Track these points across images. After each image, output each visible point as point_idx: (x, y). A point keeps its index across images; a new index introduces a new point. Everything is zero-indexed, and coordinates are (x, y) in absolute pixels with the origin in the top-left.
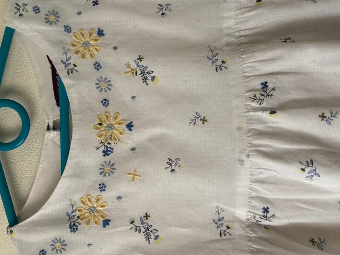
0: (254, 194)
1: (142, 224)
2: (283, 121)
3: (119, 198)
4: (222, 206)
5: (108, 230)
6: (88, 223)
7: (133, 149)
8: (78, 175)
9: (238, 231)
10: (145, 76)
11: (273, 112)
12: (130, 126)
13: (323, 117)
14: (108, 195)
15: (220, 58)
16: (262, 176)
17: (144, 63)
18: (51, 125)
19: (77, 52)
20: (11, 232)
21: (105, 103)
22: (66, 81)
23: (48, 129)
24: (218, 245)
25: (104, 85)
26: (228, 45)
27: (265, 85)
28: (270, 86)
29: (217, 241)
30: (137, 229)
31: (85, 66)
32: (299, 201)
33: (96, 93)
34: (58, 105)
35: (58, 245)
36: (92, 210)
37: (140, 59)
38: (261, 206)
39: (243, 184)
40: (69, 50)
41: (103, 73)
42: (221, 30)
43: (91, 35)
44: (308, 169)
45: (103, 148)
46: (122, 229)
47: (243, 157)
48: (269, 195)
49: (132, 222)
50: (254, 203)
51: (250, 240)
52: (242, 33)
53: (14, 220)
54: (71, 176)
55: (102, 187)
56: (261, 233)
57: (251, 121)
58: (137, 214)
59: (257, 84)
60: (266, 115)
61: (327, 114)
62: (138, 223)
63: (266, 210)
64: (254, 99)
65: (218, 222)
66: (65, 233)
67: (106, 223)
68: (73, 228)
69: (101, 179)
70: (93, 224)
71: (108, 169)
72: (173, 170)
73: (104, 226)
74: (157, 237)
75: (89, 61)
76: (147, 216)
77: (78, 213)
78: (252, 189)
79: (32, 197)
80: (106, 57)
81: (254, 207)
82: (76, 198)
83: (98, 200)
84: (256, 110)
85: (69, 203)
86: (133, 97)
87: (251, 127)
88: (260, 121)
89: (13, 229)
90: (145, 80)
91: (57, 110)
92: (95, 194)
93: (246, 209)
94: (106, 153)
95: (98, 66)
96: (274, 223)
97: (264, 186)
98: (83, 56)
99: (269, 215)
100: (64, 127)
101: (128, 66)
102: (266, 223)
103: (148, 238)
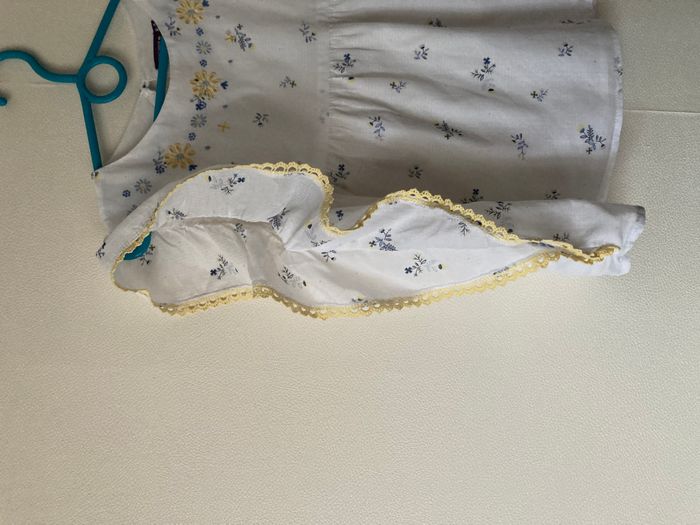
0: (332, 151)
2: (360, 88)
3: (208, 148)
6: (174, 167)
7: (225, 107)
8: (170, 124)
10: (243, 42)
11: (351, 78)
12: (224, 85)
13: (393, 85)
15: (311, 30)
16: (338, 135)
17: (243, 31)
18: (147, 85)
19: (182, 18)
20: (96, 174)
21: (203, 63)
22: (168, 41)
23: (144, 86)
25: (204, 49)
26: (320, 22)
27: (347, 57)
28: (352, 58)
31: (188, 30)
33: (196, 54)
34: (157, 67)
35: (143, 185)
36: (180, 156)
37: (240, 27)
38: (338, 162)
40: (174, 15)
41: (203, 38)
42: (314, 10)
43: (196, 4)
44: (375, 123)
45: (196, 102)
50: (331, 160)
52: (334, 15)
53: (98, 164)
54: (163, 124)
55: (192, 136)
57: (332, 85)
59: (341, 56)
60: (345, 81)
61: (397, 84)
64: (337, 67)
67: (192, 167)
68: (160, 170)
69: (192, 129)
70: (179, 168)
71: (199, 122)
72: (260, 124)
73: (191, 170)
75: (192, 27)
77: (164, 160)
79: (120, 148)
80: (210, 25)
82: (165, 145)
83: (186, 149)
84: (337, 76)
85: (156, 150)
86: (230, 61)
87: (333, 91)
88: (340, 86)
89: (98, 170)
90: (243, 46)
91: (156, 73)
92: (184, 142)
94: (199, 107)
95: (200, 32)
98: (187, 22)
100: (161, 89)
101: (228, 33)
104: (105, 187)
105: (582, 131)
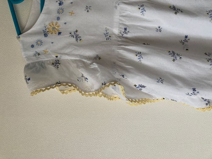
0: (121, 22)
1: (75, 34)
3: (65, 23)
4: (108, 27)
5: (60, 36)
6: (52, 33)
7: (72, 3)
8: (49, 13)
9: (114, 38)
14: (61, 22)
16: (124, 14)
20: (19, 37)
24: (105, 43)
29: (105, 41)
30: (73, 36)
35: (39, 42)
36: (54, 28)
38: (124, 27)
39: (117, 18)
44: (141, 8)
45: (59, 2)
46: (66, 36)
47: (117, 5)
48: (127, 23)
49: (71, 33)
50: (121, 26)
51: (119, 41)
53: (20, 31)
54: (45, 13)
55: (58, 19)
56: (123, 39)
58: (73, 30)
62: (73, 34)
63: (125, 29)
65: (106, 34)
66: (42, 38)
67: (60, 33)
68: (46, 35)
69: (58, 15)
70: (54, 34)
71: (60, 11)
72: (88, 11)
74: (80, 40)
76: (77, 31)
77: (47, 30)
78: (120, 20)
81: (121, 28)
82: (47, 23)
83: (56, 25)
85: (43, 25)
89: (20, 36)
92: (55, 22)
93: (118, 29)
94: (60, 4)
96: (129, 35)
97: (125, 18)
99: (127, 31)
102: (125, 35)
103: (77, 40)
104: (23, 43)
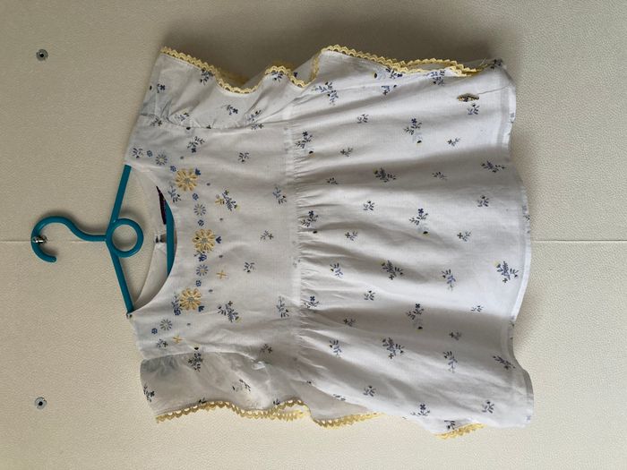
0: (304, 288)
1: (227, 309)
2: (322, 238)
3: (211, 291)
4: (283, 296)
5: (202, 313)
6: (187, 309)
7: (221, 256)
8: (181, 274)
9: (293, 313)
10: (230, 204)
11: (315, 232)
12: (218, 240)
13: (348, 235)
14: (203, 289)
15: (282, 194)
16: (309, 275)
17: (229, 196)
18: (159, 238)
19: (180, 186)
20: (130, 316)
21: (201, 223)
22: (172, 207)
23: (157, 241)
24: (279, 323)
25: (200, 210)
26: (289, 184)
27: (311, 213)
28: (315, 214)
29: (279, 320)
30: (224, 313)
31: (186, 196)
32: (336, 292)
33: (194, 216)
34: (165, 223)
35: (166, 325)
36: (191, 299)
37: (226, 193)
38: (309, 295)
39: (297, 281)
40: (174, 184)
41: (199, 201)
42: (284, 173)
43: (191, 173)
44: (335, 270)
45: (199, 256)
46: (212, 312)
47: (296, 262)
48: (315, 289)
49: (220, 308)
50: (305, 294)
51: (302, 319)
52: (299, 175)
53: (131, 308)
54: (175, 276)
55: (199, 283)
56: (310, 315)
57: (301, 237)
58: (223, 302)
59: (306, 212)
60: (311, 234)
61: (351, 234)
62: (224, 308)
63: (313, 299)
64: (304, 223)
65: (281, 307)
66: (171, 317)
67: (201, 308)
68: (177, 312)
69: (197, 277)
70: (191, 309)
71: (203, 271)
72: (248, 271)
73: (200, 311)
74: (237, 318)
75: (189, 193)
76: (230, 304)
77: (180, 302)
78: (303, 284)
79: (144, 292)
80: (202, 190)
81: (305, 297)
82: (179, 291)
83: (195, 293)
84: (304, 230)
85: (173, 295)
86: (221, 219)
87: (302, 242)
88: (307, 238)
89: (132, 313)
90: (230, 207)
91: (164, 228)
92: (193, 288)
93: (299, 298)
94: (201, 259)
95: (195, 197)
96: (318, 308)
97: (310, 281)
98: (185, 189)
99: (315, 302)
100: (170, 240)
101: (218, 197)
102: (312, 308)
103: (231, 319)
104: (137, 325)
105: (499, 266)
